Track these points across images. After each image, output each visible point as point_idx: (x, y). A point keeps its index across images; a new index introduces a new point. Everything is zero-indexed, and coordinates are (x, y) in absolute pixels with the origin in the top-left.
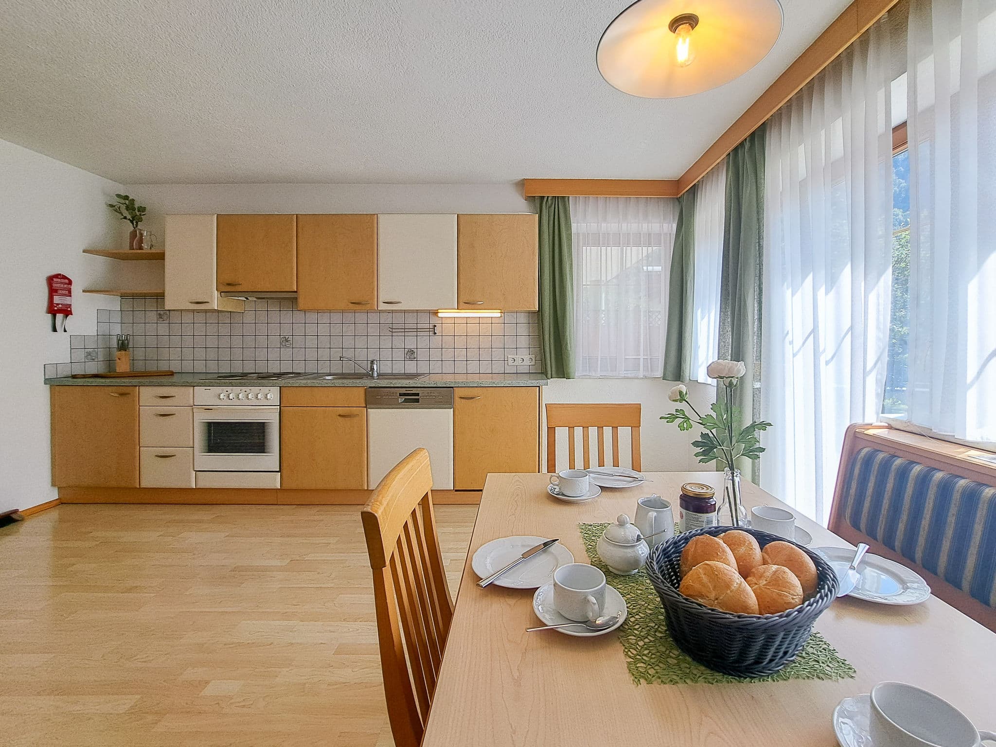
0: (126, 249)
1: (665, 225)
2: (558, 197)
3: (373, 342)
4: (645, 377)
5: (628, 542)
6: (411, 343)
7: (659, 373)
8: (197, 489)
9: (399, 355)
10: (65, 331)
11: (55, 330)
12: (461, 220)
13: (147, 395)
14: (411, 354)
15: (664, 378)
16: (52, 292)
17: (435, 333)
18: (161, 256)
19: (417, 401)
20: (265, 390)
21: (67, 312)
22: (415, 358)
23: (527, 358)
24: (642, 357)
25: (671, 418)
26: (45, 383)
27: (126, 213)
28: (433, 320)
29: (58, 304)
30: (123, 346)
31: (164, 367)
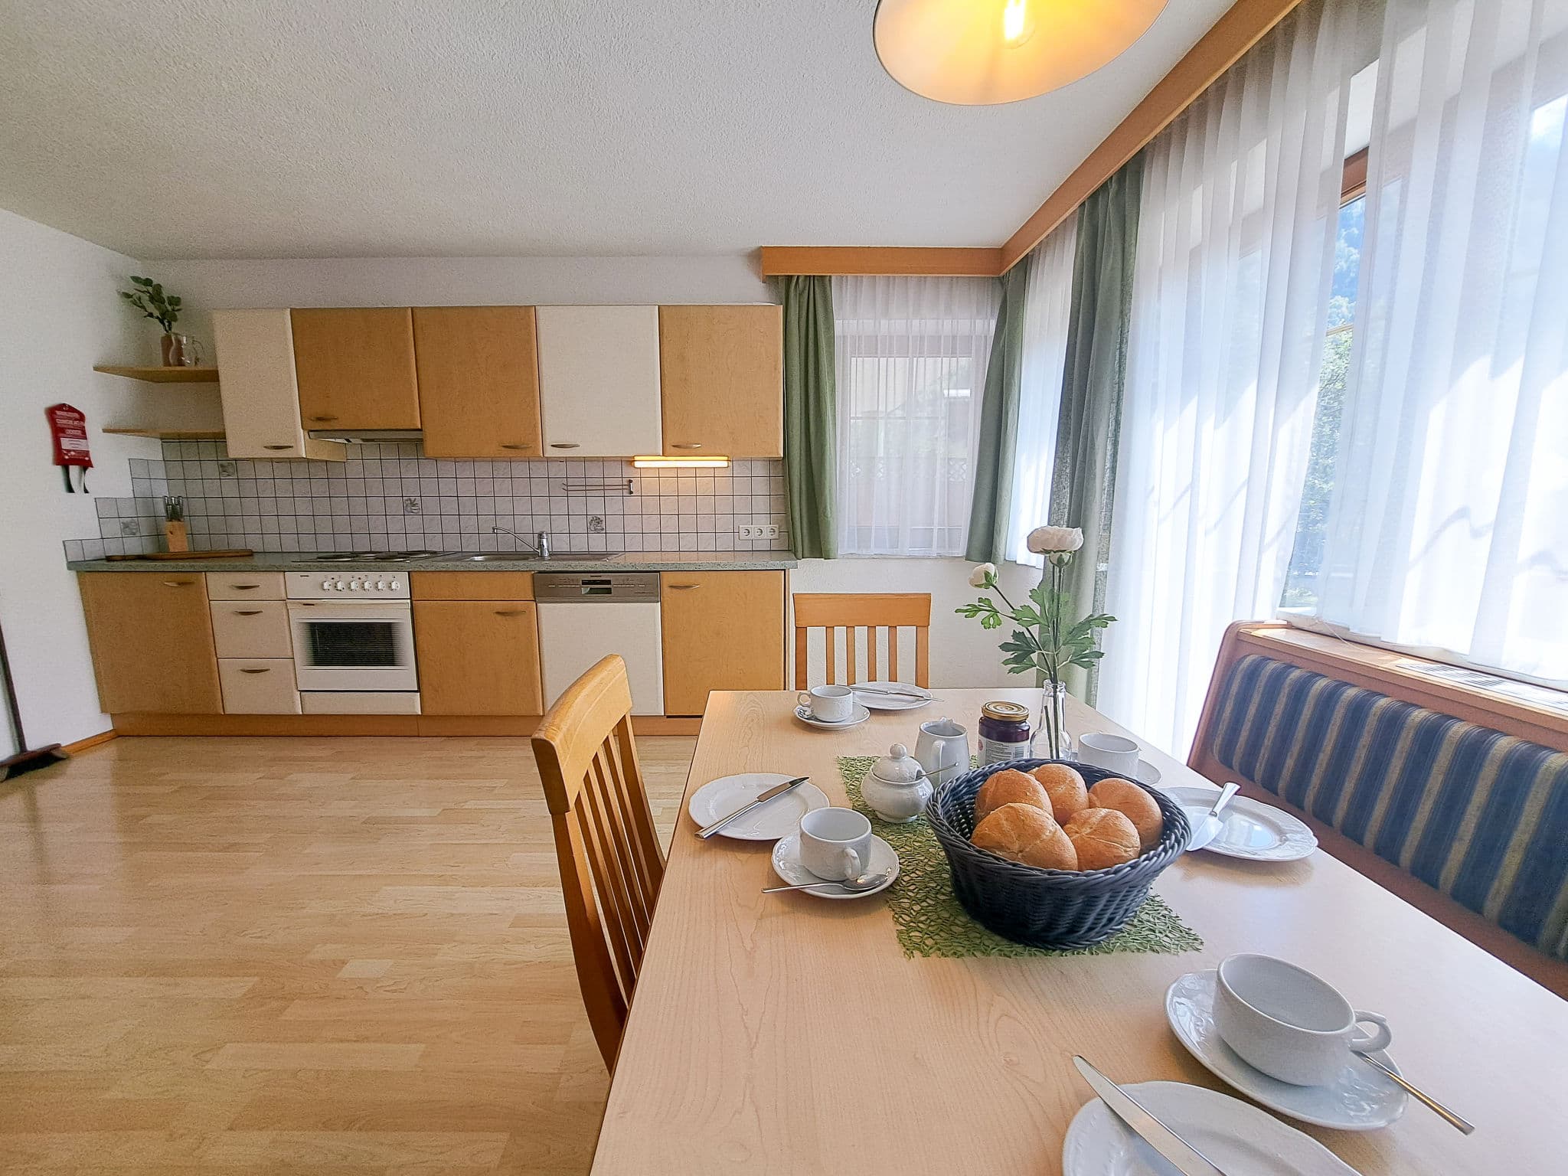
0: (159, 365)
1: (979, 323)
2: (814, 276)
3: (540, 506)
4: (940, 557)
5: (905, 780)
6: (596, 507)
7: (961, 551)
8: (305, 717)
9: (580, 524)
10: (86, 491)
11: (70, 489)
12: (665, 313)
13: (219, 584)
14: (596, 524)
15: (968, 558)
16: (57, 432)
17: (631, 492)
18: (213, 376)
19: (609, 591)
20: (388, 576)
21: (85, 463)
22: (602, 529)
23: (767, 528)
24: (936, 528)
25: (973, 610)
26: (69, 568)
27: (151, 308)
28: (628, 473)
29: (69, 451)
30: (175, 513)
31: (238, 543)
